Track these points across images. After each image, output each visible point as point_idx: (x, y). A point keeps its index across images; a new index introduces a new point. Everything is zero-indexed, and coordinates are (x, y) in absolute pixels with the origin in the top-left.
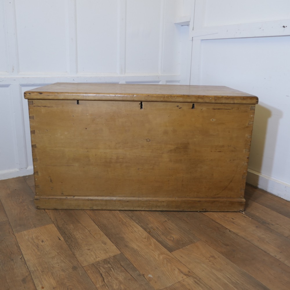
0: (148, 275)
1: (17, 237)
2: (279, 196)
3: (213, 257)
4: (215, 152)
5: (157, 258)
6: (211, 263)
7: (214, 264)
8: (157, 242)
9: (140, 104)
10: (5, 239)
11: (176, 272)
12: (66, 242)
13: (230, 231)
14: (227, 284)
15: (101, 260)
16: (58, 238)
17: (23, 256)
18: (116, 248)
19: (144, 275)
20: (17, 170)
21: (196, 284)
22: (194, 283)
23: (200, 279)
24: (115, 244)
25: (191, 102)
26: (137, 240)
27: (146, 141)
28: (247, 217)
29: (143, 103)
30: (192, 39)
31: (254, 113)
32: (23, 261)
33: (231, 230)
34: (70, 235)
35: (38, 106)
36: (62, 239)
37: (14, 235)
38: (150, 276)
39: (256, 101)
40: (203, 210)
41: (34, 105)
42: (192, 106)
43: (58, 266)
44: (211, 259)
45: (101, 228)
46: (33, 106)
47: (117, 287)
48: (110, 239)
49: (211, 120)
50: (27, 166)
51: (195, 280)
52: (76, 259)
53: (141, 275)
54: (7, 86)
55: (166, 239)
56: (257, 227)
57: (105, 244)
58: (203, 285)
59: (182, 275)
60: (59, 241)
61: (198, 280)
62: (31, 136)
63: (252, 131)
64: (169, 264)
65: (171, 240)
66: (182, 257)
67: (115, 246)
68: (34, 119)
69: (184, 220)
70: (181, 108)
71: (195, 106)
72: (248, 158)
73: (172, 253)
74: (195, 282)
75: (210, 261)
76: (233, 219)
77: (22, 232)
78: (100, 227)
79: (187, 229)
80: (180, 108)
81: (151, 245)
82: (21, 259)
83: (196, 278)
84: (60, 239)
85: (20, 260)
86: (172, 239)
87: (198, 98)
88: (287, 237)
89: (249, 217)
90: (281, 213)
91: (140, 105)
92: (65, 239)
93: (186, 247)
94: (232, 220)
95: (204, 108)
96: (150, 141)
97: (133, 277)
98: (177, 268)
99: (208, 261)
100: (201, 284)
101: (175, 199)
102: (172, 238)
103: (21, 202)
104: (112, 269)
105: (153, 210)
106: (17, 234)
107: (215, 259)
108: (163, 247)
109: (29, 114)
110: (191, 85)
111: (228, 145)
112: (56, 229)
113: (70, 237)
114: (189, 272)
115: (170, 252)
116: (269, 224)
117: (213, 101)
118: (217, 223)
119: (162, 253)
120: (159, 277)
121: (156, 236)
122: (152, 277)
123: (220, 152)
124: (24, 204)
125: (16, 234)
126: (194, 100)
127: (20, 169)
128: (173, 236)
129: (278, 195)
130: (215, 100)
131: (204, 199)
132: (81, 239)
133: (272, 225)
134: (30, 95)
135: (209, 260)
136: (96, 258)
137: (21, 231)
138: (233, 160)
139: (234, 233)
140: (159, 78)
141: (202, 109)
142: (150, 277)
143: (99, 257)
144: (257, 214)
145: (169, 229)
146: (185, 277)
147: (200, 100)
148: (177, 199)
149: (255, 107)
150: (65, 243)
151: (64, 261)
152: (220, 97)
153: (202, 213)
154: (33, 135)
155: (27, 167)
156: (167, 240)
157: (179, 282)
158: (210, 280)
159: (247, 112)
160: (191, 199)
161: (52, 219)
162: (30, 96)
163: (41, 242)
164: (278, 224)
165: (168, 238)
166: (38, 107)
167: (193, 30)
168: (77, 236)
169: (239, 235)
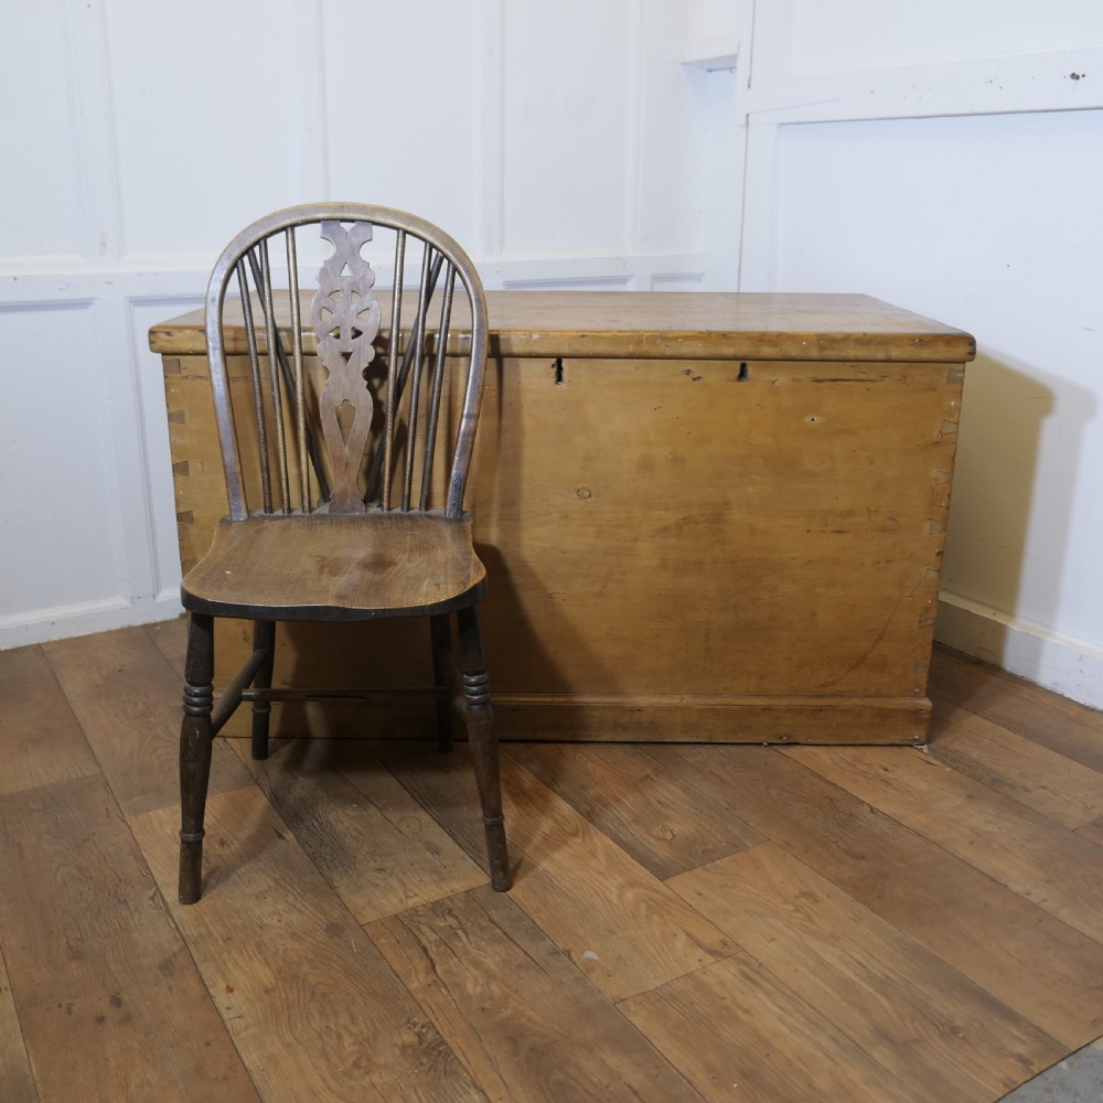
0: (583, 953)
1: (134, 829)
2: (1060, 691)
3: (808, 895)
4: (821, 532)
5: (614, 898)
6: (798, 915)
7: (810, 919)
8: (615, 847)
9: (553, 366)
10: (94, 834)
11: (681, 943)
12: (302, 845)
13: (872, 810)
14: (853, 982)
15: (424, 905)
16: (274, 833)
17: (158, 889)
18: (476, 865)
19: (569, 952)
20: (122, 602)
21: (748, 982)
22: (741, 978)
23: (761, 965)
24: (471, 852)
25: (735, 358)
27: (575, 496)
28: (938, 763)
29: (565, 363)
30: (747, 122)
31: (961, 392)
32: (162, 904)
33: (878, 806)
34: (315, 824)
35: (200, 377)
36: (288, 835)
37: (125, 821)
38: (590, 954)
39: (968, 349)
40: (781, 738)
41: (184, 373)
42: (738, 373)
43: (279, 921)
44: (804, 901)
45: (422, 800)
46: (178, 375)
47: (479, 989)
48: (452, 835)
49: (808, 419)
50: (158, 588)
51: (745, 969)
52: (337, 900)
53: (558, 953)
54: (83, 304)
55: (646, 837)
56: (970, 796)
57: (436, 851)
58: (769, 986)
59: (700, 953)
60: (280, 841)
61: (753, 970)
62: (175, 482)
63: (954, 457)
64: (656, 918)
65: (664, 839)
66: (700, 894)
67: (470, 860)
68: (183, 422)
69: (710, 772)
70: (699, 378)
71: (750, 370)
72: (939, 553)
73: (668, 882)
74: (744, 975)
75: (797, 910)
76: (886, 770)
77: (150, 813)
78: (417, 798)
79: (721, 803)
80: (694, 379)
81: (595, 857)
82: (152, 898)
83: (747, 964)
84: (281, 837)
85: (151, 902)
86: (669, 836)
87: (761, 341)
88: (1073, 831)
89: (943, 762)
90: (1057, 749)
91: (555, 369)
92: (297, 836)
93: (718, 862)
94: (882, 772)
95: (783, 378)
96: (590, 496)
97: (531, 958)
98: (684, 931)
99: (791, 908)
100: (762, 982)
101: (682, 699)
102: (669, 833)
103: (142, 714)
104: (459, 932)
105: (604, 739)
106: (133, 818)
107: (817, 902)
108: (634, 861)
109: (168, 405)
110: (743, 290)
111: (868, 509)
112: (265, 802)
113: (314, 830)
114: (725, 944)
115: (662, 881)
116: (1012, 786)
117: (814, 353)
118: (827, 781)
119: (633, 884)
120: (619, 958)
121: (612, 827)
122: (596, 957)
123: (840, 532)
124: (152, 719)
125: (131, 820)
126: (744, 349)
127: (132, 598)
128: (671, 826)
129: (1053, 686)
130: (822, 348)
131: (784, 702)
132: (352, 836)
133: (1027, 790)
134: (169, 338)
135: (794, 905)
136: (407, 897)
137: (149, 810)
138: (888, 562)
139: (888, 818)
140: (625, 264)
141: (774, 382)
142: (589, 960)
143: (416, 895)
144: (974, 754)
145: (659, 806)
146: (709, 959)
147: (767, 351)
148: (687, 700)
149: (963, 371)
150: (300, 849)
151: (299, 905)
152: (839, 337)
153: (776, 751)
154: (181, 478)
155: (158, 593)
156: (652, 840)
157: (689, 975)
158: (796, 970)
159: (934, 390)
160: (737, 702)
161: (253, 771)
162: (170, 341)
163: (217, 847)
164: (1044, 788)
165: (653, 832)
166: (199, 380)
167: (749, 86)
168: (340, 827)
169: (904, 823)
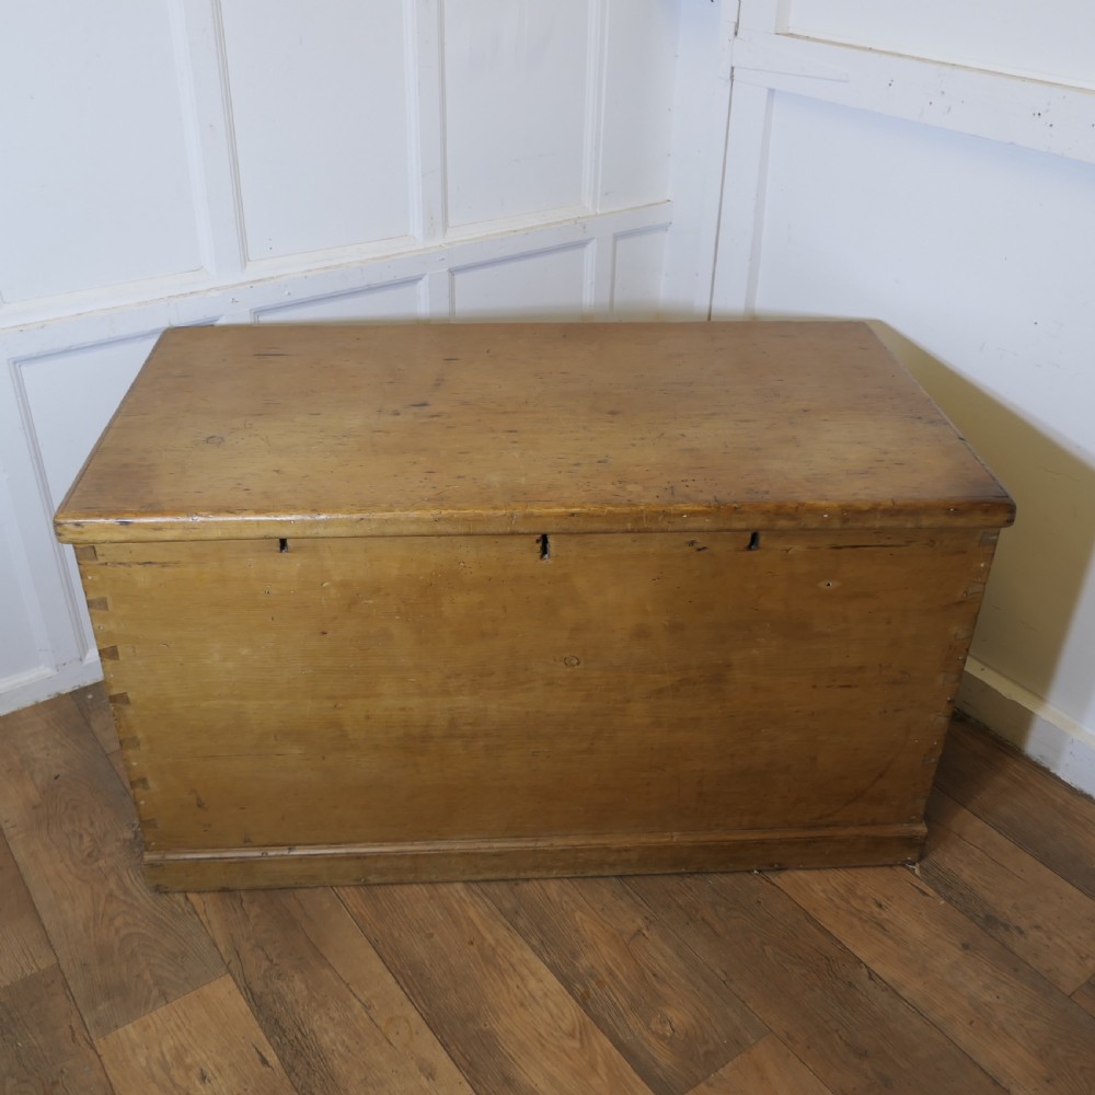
1: (105, 1060)
4: (828, 687)
8: (615, 1053)
9: (538, 541)
10: (62, 1072)
12: (288, 1074)
13: (871, 975)
16: (257, 1056)
24: (468, 1072)
25: (746, 530)
26: (542, 1045)
27: (563, 664)
28: (930, 891)
29: (551, 541)
30: (732, 77)
31: (993, 554)
33: (877, 968)
34: (299, 1036)
35: (120, 564)
36: (273, 1058)
37: (93, 1047)
39: (1007, 517)
40: (772, 866)
41: (102, 560)
42: (749, 542)
45: (408, 987)
46: (97, 562)
48: (445, 1046)
49: (823, 585)
50: (84, 649)
55: (645, 1033)
56: (965, 946)
57: (431, 1076)
60: (264, 1069)
62: (103, 667)
63: (978, 613)
65: (664, 1038)
67: (466, 1084)
68: (106, 608)
69: (703, 919)
70: (704, 548)
71: (762, 540)
72: (949, 702)
76: (880, 906)
77: (120, 1031)
78: (402, 983)
79: (718, 972)
80: (699, 550)
81: (596, 1071)
84: (264, 1062)
86: (668, 1030)
87: (777, 515)
89: (938, 892)
90: (1047, 860)
91: (540, 544)
92: (282, 1059)
93: (721, 1071)
94: (876, 909)
95: (798, 548)
96: (578, 664)
101: (672, 837)
102: (668, 1027)
103: (89, 855)
106: (101, 1040)
108: (636, 1076)
109: (86, 593)
111: (880, 665)
112: (243, 1004)
113: (300, 1049)
116: (1006, 927)
117: (836, 524)
118: (822, 929)
121: (609, 1020)
123: (849, 686)
124: (101, 863)
125: (99, 1043)
126: (758, 522)
127: (57, 666)
128: (669, 1013)
130: (845, 520)
131: (777, 835)
132: (341, 1055)
133: (1021, 932)
134: (79, 529)
137: (117, 1027)
138: (897, 710)
139: (886, 986)
140: (584, 228)
141: (788, 551)
144: (967, 874)
145: (653, 978)
147: (782, 523)
148: (676, 837)
149: (998, 534)
150: (287, 1082)
152: (866, 508)
153: (768, 880)
154: (110, 663)
155: (85, 654)
156: (652, 1040)
159: (964, 552)
161: (222, 949)
162: (82, 533)
163: (197, 1083)
164: (1038, 927)
165: (652, 1026)
166: (122, 567)
167: (736, 34)
168: (326, 1040)
169: (904, 993)
